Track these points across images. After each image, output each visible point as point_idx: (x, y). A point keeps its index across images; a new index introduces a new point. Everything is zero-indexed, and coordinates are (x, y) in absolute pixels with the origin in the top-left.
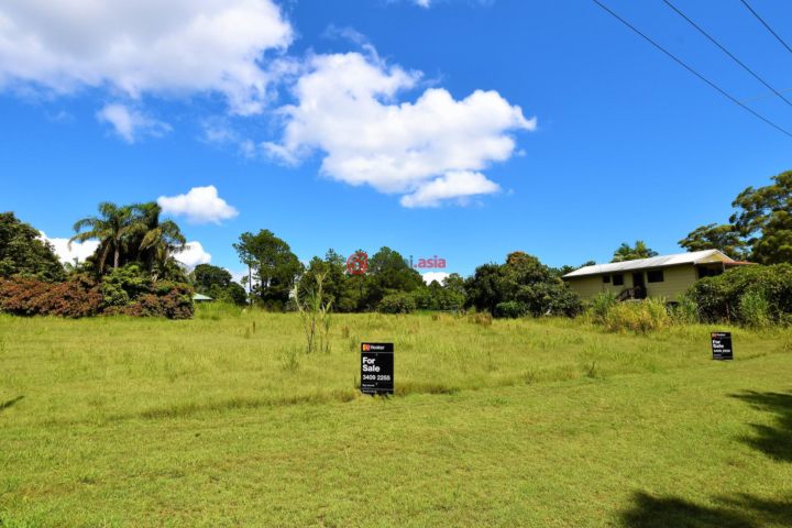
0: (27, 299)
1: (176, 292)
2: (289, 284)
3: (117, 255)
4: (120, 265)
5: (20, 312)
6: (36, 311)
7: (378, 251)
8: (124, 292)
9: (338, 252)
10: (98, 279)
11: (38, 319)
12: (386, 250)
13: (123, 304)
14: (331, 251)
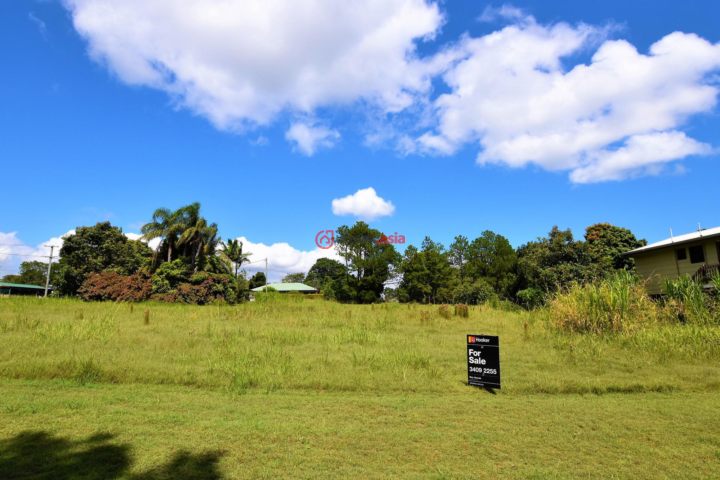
0: (104, 288)
1: (211, 282)
2: (384, 274)
3: (170, 251)
4: (172, 259)
5: (98, 298)
6: (110, 297)
7: (479, 235)
8: (167, 282)
9: (435, 240)
10: (153, 272)
11: (109, 303)
12: (489, 234)
13: (164, 292)
14: (427, 239)
